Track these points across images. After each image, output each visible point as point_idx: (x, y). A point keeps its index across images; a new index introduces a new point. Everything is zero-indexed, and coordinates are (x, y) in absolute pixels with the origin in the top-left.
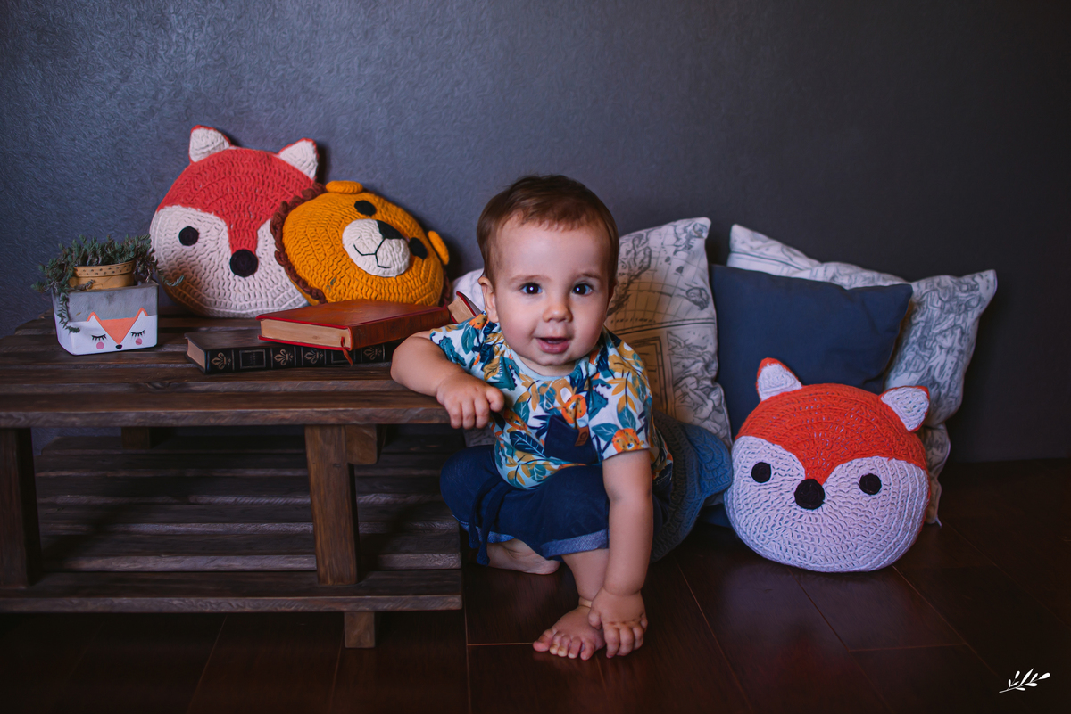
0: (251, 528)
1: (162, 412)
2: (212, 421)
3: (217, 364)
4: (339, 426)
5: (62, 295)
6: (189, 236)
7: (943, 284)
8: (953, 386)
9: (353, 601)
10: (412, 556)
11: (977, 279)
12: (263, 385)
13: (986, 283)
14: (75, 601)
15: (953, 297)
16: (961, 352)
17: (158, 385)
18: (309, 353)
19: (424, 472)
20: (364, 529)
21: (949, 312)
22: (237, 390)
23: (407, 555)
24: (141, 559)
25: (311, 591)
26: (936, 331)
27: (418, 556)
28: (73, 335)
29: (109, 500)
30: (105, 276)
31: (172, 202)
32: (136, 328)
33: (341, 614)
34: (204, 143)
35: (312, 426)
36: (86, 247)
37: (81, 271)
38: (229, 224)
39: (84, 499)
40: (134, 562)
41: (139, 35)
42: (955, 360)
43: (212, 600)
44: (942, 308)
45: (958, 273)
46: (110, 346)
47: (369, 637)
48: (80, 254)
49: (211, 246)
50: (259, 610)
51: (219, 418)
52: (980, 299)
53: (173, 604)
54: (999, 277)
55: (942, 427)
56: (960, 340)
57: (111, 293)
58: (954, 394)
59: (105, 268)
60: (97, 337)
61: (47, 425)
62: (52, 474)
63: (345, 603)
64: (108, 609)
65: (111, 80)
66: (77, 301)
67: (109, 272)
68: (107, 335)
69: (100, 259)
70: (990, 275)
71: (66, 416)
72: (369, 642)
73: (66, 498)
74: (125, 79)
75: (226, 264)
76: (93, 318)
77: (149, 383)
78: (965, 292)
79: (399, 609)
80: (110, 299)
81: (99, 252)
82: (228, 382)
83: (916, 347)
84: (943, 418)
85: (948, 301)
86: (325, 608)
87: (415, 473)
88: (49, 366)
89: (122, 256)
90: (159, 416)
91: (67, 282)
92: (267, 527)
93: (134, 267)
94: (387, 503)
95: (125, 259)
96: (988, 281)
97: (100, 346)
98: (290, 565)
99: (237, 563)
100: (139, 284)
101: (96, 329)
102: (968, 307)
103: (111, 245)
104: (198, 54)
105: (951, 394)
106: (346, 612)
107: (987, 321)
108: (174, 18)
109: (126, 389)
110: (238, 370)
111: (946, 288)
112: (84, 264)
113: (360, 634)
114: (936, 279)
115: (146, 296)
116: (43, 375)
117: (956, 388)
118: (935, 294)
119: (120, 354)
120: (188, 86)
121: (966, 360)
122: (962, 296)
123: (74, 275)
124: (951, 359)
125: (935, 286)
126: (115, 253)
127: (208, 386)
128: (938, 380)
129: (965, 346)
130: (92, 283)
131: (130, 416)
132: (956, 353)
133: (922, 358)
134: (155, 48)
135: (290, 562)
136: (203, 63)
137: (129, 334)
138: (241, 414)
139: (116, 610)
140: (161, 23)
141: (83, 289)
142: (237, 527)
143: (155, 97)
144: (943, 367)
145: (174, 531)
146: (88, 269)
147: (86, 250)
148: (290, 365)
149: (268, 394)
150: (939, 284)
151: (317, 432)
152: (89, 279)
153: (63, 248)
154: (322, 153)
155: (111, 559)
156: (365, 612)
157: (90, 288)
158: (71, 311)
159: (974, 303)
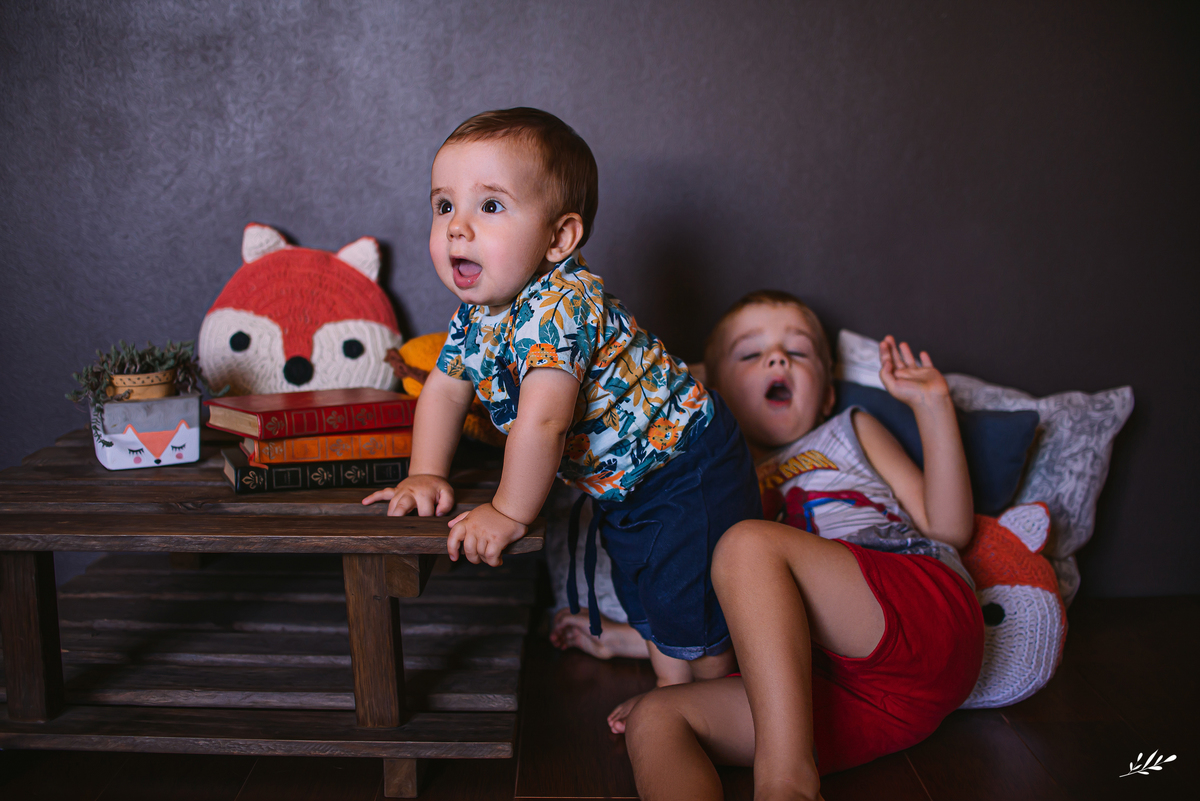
0: (295, 660)
1: (187, 537)
2: (241, 548)
3: (248, 483)
4: (380, 555)
5: (98, 405)
6: (240, 341)
7: (1075, 402)
8: (1084, 513)
9: (394, 746)
10: (464, 697)
11: (1112, 396)
12: (302, 507)
13: (1121, 401)
14: (95, 738)
15: (1085, 417)
16: (1093, 477)
17: (190, 505)
18: (350, 472)
19: (491, 600)
20: (409, 664)
21: (1081, 433)
22: (275, 512)
23: (458, 695)
24: (171, 693)
25: (348, 734)
26: (1065, 454)
27: (472, 696)
28: (107, 449)
29: (148, 626)
30: (143, 385)
31: (223, 304)
32: (176, 441)
33: (381, 760)
34: (258, 242)
35: (350, 555)
36: (123, 353)
37: (118, 380)
38: (283, 328)
39: (122, 624)
40: (165, 695)
41: (195, 126)
42: (1086, 486)
43: (241, 741)
44: (1072, 429)
45: (1090, 389)
46: (148, 460)
47: (410, 786)
48: (116, 360)
49: (264, 352)
50: (292, 753)
51: (248, 544)
52: (1115, 419)
53: (198, 745)
54: (1136, 393)
55: (1070, 559)
56: (1092, 464)
57: (149, 404)
58: (1083, 524)
59: (143, 377)
60: (133, 451)
61: (65, 549)
62: (93, 595)
63: (384, 748)
64: (130, 748)
65: (165, 173)
66: (113, 412)
67: (148, 382)
68: (145, 449)
69: (138, 367)
70: (1126, 392)
71: (85, 539)
72: (411, 791)
73: (104, 623)
74: (180, 172)
75: (280, 372)
76: (130, 431)
77: (181, 503)
78: (1099, 410)
79: (444, 756)
80: (148, 410)
81: (137, 359)
82: (265, 504)
83: (1043, 471)
84: (1071, 550)
85: (1080, 421)
86: (363, 753)
87: (481, 600)
88: (81, 482)
89: (162, 363)
90: (184, 542)
91: (104, 392)
92: (312, 659)
93: (175, 376)
94: (446, 635)
95: (165, 367)
96: (1124, 399)
97: (138, 460)
98: (332, 704)
99: (274, 700)
100: (182, 394)
101: (134, 443)
102: (1101, 427)
103: (151, 352)
104: (257, 147)
105: (1081, 524)
106: (386, 758)
107: (1122, 444)
108: (231, 108)
109: (156, 509)
110: (271, 489)
111: (1078, 406)
112: (121, 372)
113: (401, 781)
114: (1067, 396)
115: (187, 408)
116: (70, 492)
117: (1087, 518)
118: (1065, 414)
119: (159, 470)
120: (247, 179)
121: (1098, 486)
122: (1096, 415)
123: (111, 384)
124: (1082, 485)
125: (1065, 403)
126: (154, 361)
127: (244, 508)
128: (1068, 508)
129: (1098, 470)
130: (129, 393)
131: (154, 540)
132: (1087, 479)
133: (1050, 483)
134: (212, 140)
135: (331, 700)
136: (261, 155)
137: (169, 448)
138: (273, 540)
139: (139, 749)
140: (218, 113)
141: (120, 399)
142: (279, 659)
143: (211, 192)
144: (1072, 494)
145: (213, 662)
146: (125, 378)
147: (123, 358)
148: (328, 485)
149: (307, 518)
150: (1069, 401)
151: (356, 561)
152: (127, 389)
153: (101, 354)
154: (385, 252)
155: (139, 692)
156: (406, 758)
157: (128, 398)
158: (106, 423)
159: (1108, 423)
